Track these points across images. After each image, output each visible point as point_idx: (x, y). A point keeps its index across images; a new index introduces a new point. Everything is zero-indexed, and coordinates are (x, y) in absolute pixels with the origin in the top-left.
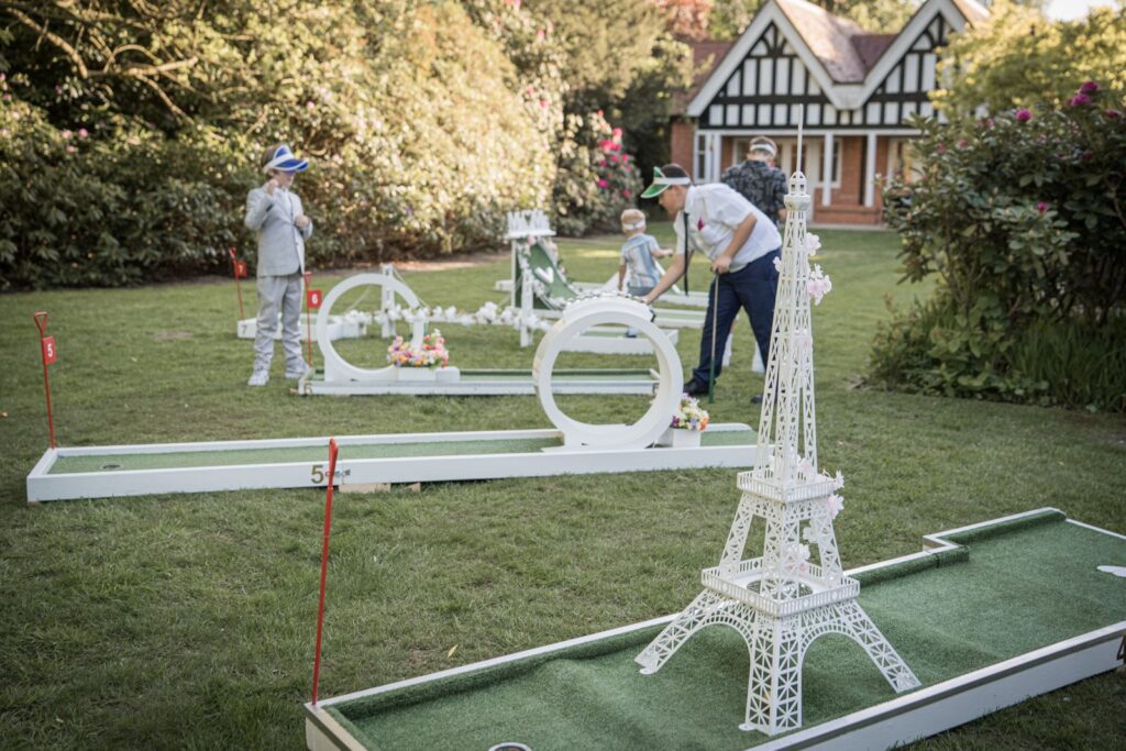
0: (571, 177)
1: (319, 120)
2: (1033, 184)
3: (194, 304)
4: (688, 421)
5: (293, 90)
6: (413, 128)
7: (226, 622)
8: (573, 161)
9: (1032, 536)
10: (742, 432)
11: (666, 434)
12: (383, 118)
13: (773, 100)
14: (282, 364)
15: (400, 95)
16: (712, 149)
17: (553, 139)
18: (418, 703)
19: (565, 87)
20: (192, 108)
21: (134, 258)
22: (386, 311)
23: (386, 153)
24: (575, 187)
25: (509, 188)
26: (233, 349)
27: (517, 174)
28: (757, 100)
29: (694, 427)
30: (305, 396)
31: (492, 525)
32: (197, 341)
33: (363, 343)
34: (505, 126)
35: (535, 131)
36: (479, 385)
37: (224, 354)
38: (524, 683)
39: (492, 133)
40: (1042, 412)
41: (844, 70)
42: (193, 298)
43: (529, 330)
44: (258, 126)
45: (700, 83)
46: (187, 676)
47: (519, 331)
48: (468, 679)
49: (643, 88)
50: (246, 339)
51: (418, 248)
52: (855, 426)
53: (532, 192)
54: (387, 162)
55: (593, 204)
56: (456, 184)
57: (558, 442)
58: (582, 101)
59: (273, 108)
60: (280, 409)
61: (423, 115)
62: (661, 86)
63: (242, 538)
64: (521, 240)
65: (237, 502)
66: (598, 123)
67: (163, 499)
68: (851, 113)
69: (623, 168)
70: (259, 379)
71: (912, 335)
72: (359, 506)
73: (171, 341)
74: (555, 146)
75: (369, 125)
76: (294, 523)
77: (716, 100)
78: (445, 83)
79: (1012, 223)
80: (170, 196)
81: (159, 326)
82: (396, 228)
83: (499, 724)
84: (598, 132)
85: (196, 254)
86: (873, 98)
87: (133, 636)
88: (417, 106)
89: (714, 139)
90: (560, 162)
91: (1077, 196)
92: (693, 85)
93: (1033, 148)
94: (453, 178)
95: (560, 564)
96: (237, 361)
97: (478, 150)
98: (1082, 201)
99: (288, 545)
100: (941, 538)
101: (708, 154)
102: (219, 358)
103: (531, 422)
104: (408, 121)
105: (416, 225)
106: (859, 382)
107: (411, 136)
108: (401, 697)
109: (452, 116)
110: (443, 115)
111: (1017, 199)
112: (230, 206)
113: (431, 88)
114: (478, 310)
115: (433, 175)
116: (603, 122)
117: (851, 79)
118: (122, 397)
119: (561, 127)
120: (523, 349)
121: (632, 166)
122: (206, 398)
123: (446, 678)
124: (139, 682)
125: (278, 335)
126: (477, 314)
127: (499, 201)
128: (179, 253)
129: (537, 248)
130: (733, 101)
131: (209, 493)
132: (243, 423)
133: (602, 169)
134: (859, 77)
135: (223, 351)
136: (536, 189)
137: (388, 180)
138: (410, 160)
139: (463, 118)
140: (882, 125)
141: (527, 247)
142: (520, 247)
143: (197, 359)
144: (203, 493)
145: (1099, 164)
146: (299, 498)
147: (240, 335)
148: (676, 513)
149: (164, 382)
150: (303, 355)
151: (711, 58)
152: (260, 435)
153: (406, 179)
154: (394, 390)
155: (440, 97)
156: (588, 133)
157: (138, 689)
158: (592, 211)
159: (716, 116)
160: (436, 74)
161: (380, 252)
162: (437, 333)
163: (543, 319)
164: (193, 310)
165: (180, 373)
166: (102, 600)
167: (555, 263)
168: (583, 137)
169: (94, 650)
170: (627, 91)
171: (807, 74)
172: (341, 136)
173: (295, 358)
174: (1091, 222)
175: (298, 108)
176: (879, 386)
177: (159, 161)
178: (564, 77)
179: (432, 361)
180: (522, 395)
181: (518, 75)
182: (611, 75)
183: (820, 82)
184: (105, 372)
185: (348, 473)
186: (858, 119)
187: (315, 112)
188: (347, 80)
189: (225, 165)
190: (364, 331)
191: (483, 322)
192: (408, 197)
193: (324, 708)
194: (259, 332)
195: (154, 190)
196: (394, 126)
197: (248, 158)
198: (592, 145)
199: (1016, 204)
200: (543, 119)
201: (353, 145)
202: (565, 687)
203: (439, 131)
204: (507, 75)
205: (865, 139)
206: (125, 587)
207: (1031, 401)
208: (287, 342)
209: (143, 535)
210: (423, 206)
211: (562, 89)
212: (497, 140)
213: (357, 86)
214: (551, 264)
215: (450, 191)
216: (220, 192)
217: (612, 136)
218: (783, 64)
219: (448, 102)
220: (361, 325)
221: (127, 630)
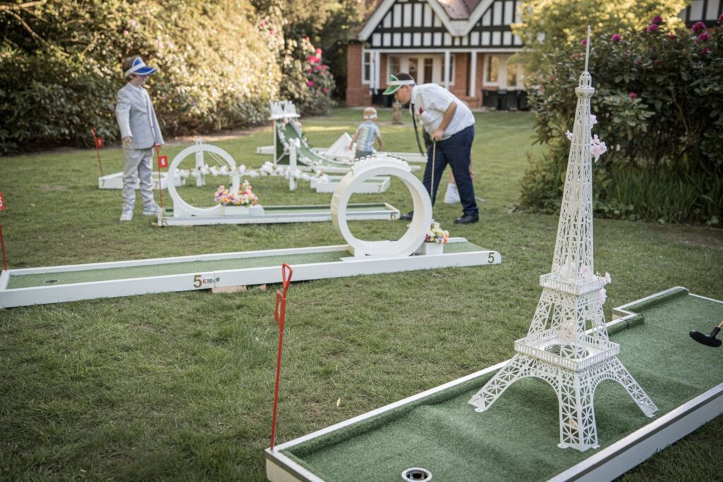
0: (290, 80)
1: (132, 43)
2: (623, 81)
3: (60, 166)
4: (436, 237)
5: (115, 23)
6: (193, 48)
7: (173, 389)
8: (291, 70)
9: (673, 305)
10: (462, 243)
11: (423, 246)
12: (173, 41)
13: (412, 30)
14: (140, 206)
15: (183, 26)
16: (374, 61)
17: (278, 56)
18: (338, 443)
19: (286, 21)
20: (44, 34)
21: (12, 136)
22: (199, 168)
23: (178, 65)
24: (293, 86)
25: (255, 87)
26: (99, 196)
27: (259, 78)
28: (402, 30)
29: (440, 241)
30: (163, 227)
31: (327, 312)
32: (72, 191)
33: (186, 190)
34: (249, 46)
35: (268, 50)
36: (279, 216)
37: (94, 200)
38: (403, 423)
39: (243, 51)
40: (633, 224)
41: (456, 11)
42: (58, 162)
43: (295, 179)
44: (91, 47)
45: (368, 18)
46: (161, 431)
47: (289, 180)
48: (368, 424)
49: (334, 22)
50: (105, 189)
51: (200, 126)
52: (526, 236)
53: (269, 90)
54: (178, 71)
55: (305, 97)
56: (223, 85)
57: (348, 253)
58: (295, 31)
59: (101, 34)
60: (150, 237)
61: (200, 40)
62: (345, 21)
63: (159, 328)
64: (279, 121)
65: (147, 303)
66: (306, 45)
67: (94, 303)
68: (461, 38)
69: (322, 74)
70: (127, 216)
71: (547, 178)
72: (230, 302)
73: (54, 192)
74: (279, 60)
75: (166, 46)
76: (192, 316)
77: (376, 30)
78: (211, 18)
79: (614, 106)
80: (35, 94)
81: (41, 181)
82: (185, 114)
83: (400, 455)
84: (306, 51)
85: (55, 133)
86: (475, 29)
87: (113, 405)
88: (195, 34)
89: (375, 55)
90: (283, 70)
91: (650, 89)
92: (364, 21)
93: (623, 58)
94: (220, 81)
95: (384, 337)
96: (105, 204)
97: (235, 63)
98: (653, 92)
99: (193, 332)
100: (623, 309)
101: (372, 64)
102: (92, 203)
103: (322, 240)
104: (190, 43)
105: (198, 112)
106: (514, 208)
107: (192, 53)
108: (328, 440)
109: (217, 40)
110: (212, 39)
111: (614, 91)
112: (76, 100)
113: (203, 21)
114: (261, 167)
115: (208, 79)
116: (309, 44)
117: (460, 17)
118: (35, 231)
119: (283, 47)
120: (293, 192)
121: (328, 73)
122: (95, 230)
123: (354, 424)
124: (130, 439)
125: (137, 186)
126: (261, 169)
127: (249, 95)
128: (42, 132)
129: (289, 125)
130: (387, 30)
131: (125, 297)
132: (128, 247)
133: (309, 74)
134: (465, 16)
135: (92, 198)
136: (271, 88)
137: (179, 82)
138: (192, 69)
139: (225, 42)
140: (480, 46)
141: (284, 125)
142: (279, 125)
143: (76, 204)
144: (121, 297)
145: (664, 69)
146: (187, 298)
147: (101, 186)
148: (442, 298)
149: (61, 220)
150: (155, 198)
151: (375, 3)
152: (143, 255)
153: (191, 81)
154: (222, 222)
155: (209, 27)
156: (300, 52)
157: (130, 445)
158: (304, 101)
159: (377, 40)
160: (205, 12)
161: (176, 129)
162: (247, 183)
163: (304, 171)
164: (61, 170)
165: (68, 214)
166: (79, 378)
167: (300, 135)
168: (297, 54)
169: (88, 416)
170: (323, 25)
171: (433, 14)
172: (146, 53)
173: (150, 201)
174: (659, 105)
175: (117, 35)
176: (528, 211)
177: (24, 70)
178: (284, 15)
179: (247, 202)
180: (307, 222)
181: (256, 13)
182: (313, 14)
183: (442, 18)
184: (16, 214)
185: (218, 279)
186: (465, 42)
187: (129, 37)
188: (149, 16)
189: (70, 73)
190: (184, 182)
191: (264, 174)
192: (192, 94)
193: (280, 451)
194: (125, 185)
195: (22, 89)
196: (182, 47)
197: (86, 68)
198: (303, 59)
199: (613, 94)
200: (272, 43)
201: (156, 60)
202: (433, 425)
203: (210, 50)
204: (249, 13)
205: (469, 55)
206: (93, 368)
207: (623, 217)
208: (144, 190)
209: (90, 330)
210: (202, 99)
211: (283, 23)
212: (246, 56)
213: (156, 20)
214: (298, 136)
215: (219, 89)
216: (69, 91)
217: (315, 54)
218: (418, 7)
219: (215, 31)
220: (182, 178)
221: (107, 400)
